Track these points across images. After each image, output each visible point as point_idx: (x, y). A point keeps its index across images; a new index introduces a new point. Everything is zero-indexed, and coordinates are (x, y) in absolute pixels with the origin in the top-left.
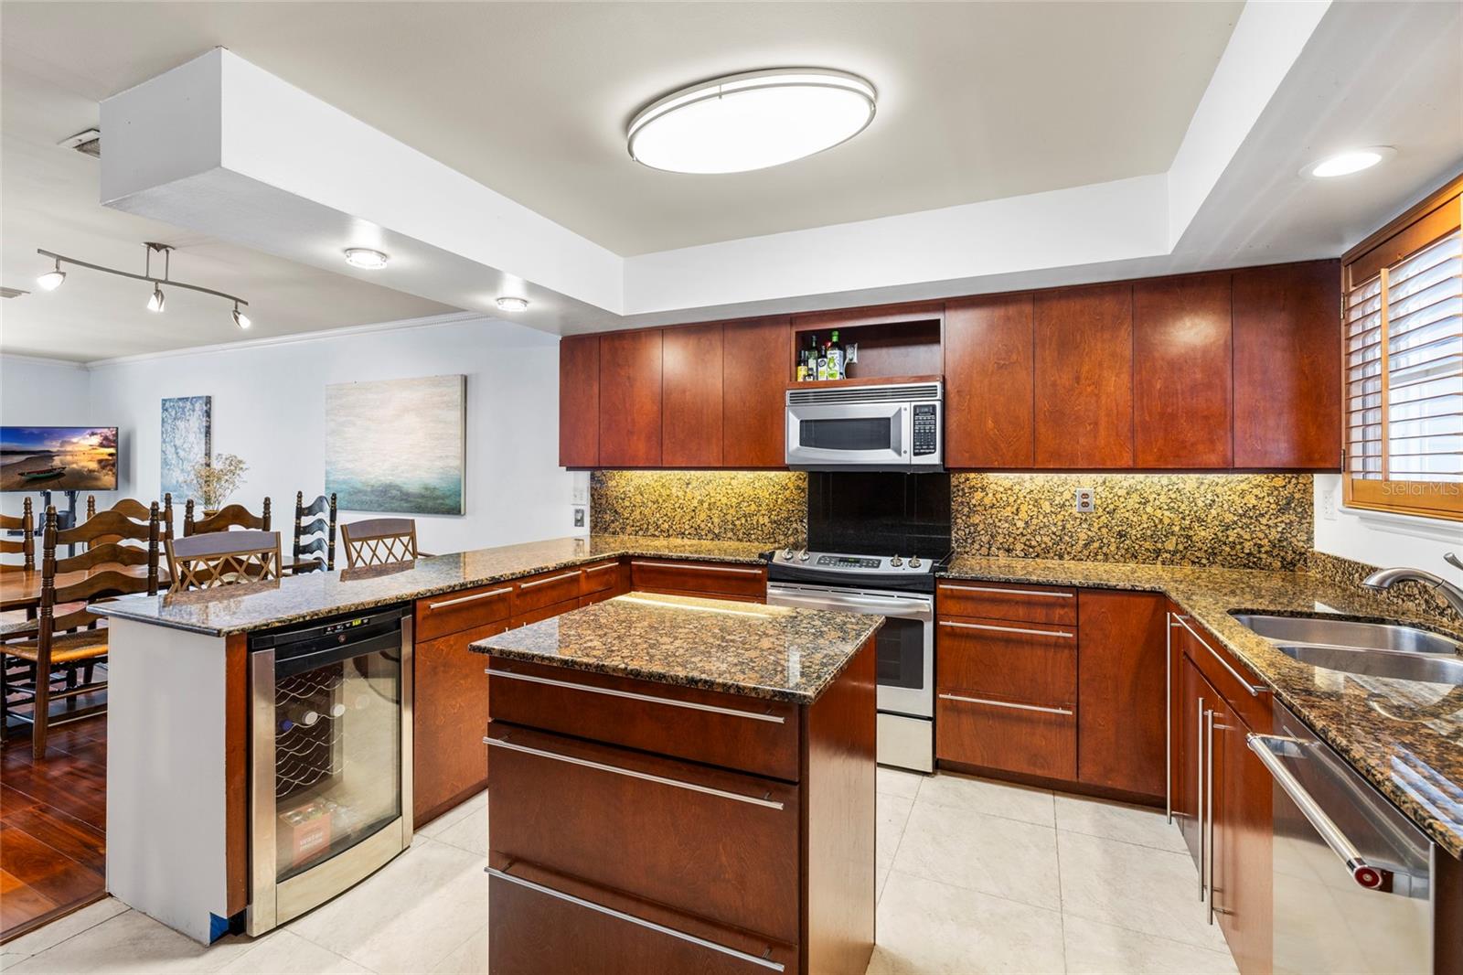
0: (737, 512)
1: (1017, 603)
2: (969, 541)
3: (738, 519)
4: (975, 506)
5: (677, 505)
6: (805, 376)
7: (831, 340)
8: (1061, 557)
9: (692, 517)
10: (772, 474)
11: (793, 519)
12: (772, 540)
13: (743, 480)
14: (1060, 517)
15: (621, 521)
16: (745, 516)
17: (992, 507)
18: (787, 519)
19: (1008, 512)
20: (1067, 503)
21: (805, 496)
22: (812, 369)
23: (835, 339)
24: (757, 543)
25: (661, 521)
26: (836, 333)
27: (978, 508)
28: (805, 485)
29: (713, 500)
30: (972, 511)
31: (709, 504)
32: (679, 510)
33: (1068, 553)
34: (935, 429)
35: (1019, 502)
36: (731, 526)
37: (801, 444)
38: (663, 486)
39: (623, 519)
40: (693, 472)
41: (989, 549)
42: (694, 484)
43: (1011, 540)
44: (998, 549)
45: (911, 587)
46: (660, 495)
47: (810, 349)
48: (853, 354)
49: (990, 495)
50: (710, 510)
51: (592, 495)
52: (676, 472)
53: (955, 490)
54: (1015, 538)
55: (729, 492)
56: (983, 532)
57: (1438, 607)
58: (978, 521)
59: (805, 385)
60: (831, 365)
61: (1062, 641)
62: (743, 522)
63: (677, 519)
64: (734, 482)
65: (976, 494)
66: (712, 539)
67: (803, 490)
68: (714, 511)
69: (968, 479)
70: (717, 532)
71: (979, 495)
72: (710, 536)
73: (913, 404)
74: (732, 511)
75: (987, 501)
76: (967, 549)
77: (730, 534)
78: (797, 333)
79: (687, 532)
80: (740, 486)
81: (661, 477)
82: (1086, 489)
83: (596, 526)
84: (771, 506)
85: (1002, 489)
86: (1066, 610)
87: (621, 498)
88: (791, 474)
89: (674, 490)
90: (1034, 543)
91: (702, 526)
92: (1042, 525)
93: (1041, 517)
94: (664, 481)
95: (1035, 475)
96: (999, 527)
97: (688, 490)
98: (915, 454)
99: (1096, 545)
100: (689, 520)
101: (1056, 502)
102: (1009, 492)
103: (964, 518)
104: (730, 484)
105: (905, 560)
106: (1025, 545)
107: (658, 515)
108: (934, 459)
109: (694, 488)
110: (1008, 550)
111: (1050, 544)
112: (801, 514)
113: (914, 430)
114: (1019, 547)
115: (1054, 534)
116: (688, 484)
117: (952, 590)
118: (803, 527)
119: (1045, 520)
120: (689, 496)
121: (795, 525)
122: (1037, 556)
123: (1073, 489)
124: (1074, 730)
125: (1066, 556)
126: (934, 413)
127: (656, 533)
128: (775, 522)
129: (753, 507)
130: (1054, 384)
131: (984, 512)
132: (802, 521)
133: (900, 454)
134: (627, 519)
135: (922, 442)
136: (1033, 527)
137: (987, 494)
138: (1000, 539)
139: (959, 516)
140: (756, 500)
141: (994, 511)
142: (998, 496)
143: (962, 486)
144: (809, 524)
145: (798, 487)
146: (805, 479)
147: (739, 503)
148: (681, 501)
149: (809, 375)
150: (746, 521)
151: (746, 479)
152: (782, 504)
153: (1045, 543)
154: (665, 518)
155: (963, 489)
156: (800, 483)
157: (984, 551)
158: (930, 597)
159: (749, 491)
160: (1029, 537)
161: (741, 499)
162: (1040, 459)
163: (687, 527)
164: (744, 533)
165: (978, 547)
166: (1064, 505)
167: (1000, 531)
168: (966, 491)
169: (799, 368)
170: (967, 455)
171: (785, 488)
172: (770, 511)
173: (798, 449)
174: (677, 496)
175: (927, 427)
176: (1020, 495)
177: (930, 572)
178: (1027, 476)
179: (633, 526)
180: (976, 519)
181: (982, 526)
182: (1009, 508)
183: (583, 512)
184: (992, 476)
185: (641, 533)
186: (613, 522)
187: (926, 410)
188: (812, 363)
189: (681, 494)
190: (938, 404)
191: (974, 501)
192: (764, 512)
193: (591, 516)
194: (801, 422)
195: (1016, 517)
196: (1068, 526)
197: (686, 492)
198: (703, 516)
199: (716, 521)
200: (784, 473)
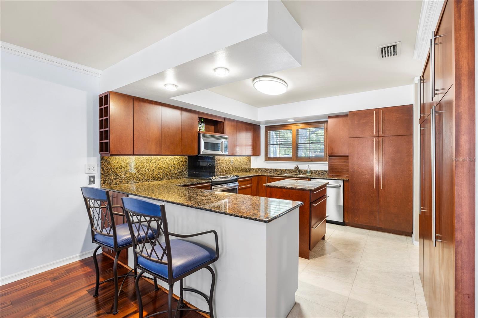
0: (168, 170)
3: (168, 172)
4: (218, 164)
5: (146, 169)
9: (152, 173)
10: (178, 157)
11: (184, 170)
12: (178, 178)
15: (120, 178)
16: (170, 171)
17: (221, 164)
18: (182, 171)
21: (186, 164)
24: (174, 179)
25: (140, 176)
26: (203, 119)
28: (187, 160)
29: (160, 166)
31: (159, 168)
32: (147, 171)
33: (230, 172)
36: (166, 175)
38: (140, 162)
39: (121, 177)
40: (152, 157)
41: (220, 173)
42: (153, 161)
46: (139, 166)
47: (200, 122)
50: (159, 170)
51: (102, 168)
52: (146, 157)
55: (166, 163)
56: (219, 170)
58: (219, 167)
62: (170, 173)
63: (146, 174)
64: (167, 160)
65: (219, 161)
66: (160, 180)
67: (186, 162)
68: (160, 170)
69: (217, 158)
70: (161, 177)
72: (159, 179)
74: (166, 170)
77: (166, 178)
78: (198, 116)
79: (150, 179)
80: (169, 161)
81: (139, 159)
83: (105, 182)
84: (178, 167)
87: (120, 168)
89: (145, 163)
91: (156, 176)
94: (141, 160)
96: (222, 168)
99: (233, 170)
100: (151, 175)
101: (229, 162)
104: (166, 161)
106: (225, 171)
107: (138, 174)
109: (153, 162)
110: (223, 173)
112: (186, 169)
115: (228, 169)
116: (151, 161)
119: (228, 166)
120: (151, 165)
121: (184, 172)
122: (226, 174)
123: (231, 159)
127: (138, 181)
128: (179, 172)
132: (186, 171)
134: (123, 177)
139: (216, 166)
140: (174, 165)
142: (222, 161)
144: (188, 171)
145: (185, 161)
146: (187, 158)
147: (169, 167)
148: (148, 168)
151: (171, 159)
152: (181, 166)
154: (141, 175)
156: (185, 159)
159: (171, 163)
161: (169, 165)
163: (150, 177)
164: (170, 177)
171: (182, 161)
172: (178, 169)
174: (146, 166)
176: (225, 160)
178: (225, 157)
179: (126, 180)
183: (94, 177)
184: (220, 157)
185: (130, 182)
186: (115, 179)
189: (148, 165)
192: (176, 169)
193: (101, 178)
197: (150, 164)
198: (156, 172)
199: (161, 174)
200: (182, 157)
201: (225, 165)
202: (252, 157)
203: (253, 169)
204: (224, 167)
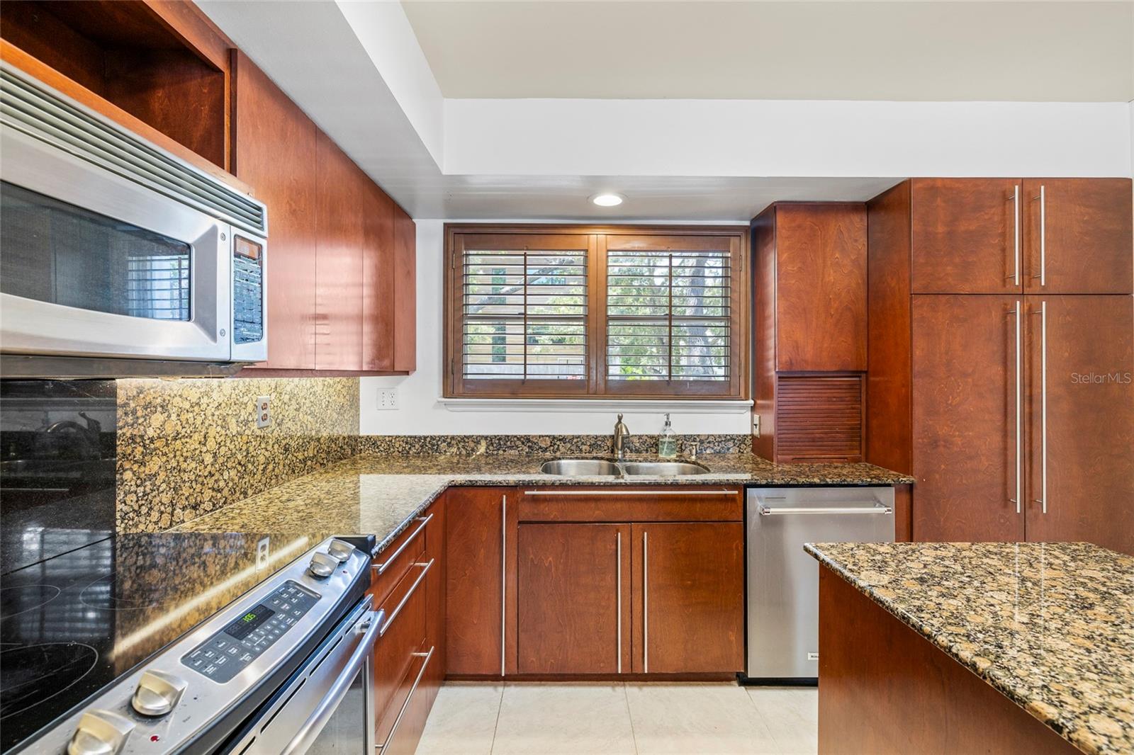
2: (144, 510)
4: (152, 440)
8: (246, 494)
14: (245, 438)
17: (175, 439)
19: (193, 444)
20: (250, 418)
27: (158, 444)
30: (148, 451)
35: (207, 423)
41: (169, 514)
43: (198, 488)
44: (184, 509)
49: (174, 417)
53: (122, 413)
54: (203, 484)
56: (164, 486)
57: (540, 448)
58: (156, 468)
65: (154, 417)
69: (141, 390)
71: (157, 419)
75: (169, 430)
76: (138, 528)
82: (264, 397)
85: (187, 405)
90: (222, 484)
92: (229, 454)
93: (228, 443)
96: (184, 471)
98: (237, 339)
99: (271, 467)
101: (242, 418)
102: (196, 408)
103: (135, 467)
106: (213, 489)
110: (195, 507)
111: (236, 480)
114: (206, 496)
119: (232, 446)
122: (226, 502)
123: (254, 398)
131: (166, 450)
136: (222, 460)
137: (169, 416)
138: (186, 491)
139: (127, 465)
141: (178, 444)
142: (183, 417)
143: (132, 405)
153: (233, 480)
155: (134, 412)
157: (163, 520)
160: (216, 476)
165: (156, 516)
166: (247, 421)
167: (185, 477)
168: (139, 414)
176: (209, 413)
180: (154, 465)
181: (162, 476)
182: (195, 436)
191: (151, 433)
195: (204, 449)
196: (251, 449)
201: (211, 444)
202: (363, 379)
203: (373, 442)
204: (208, 459)
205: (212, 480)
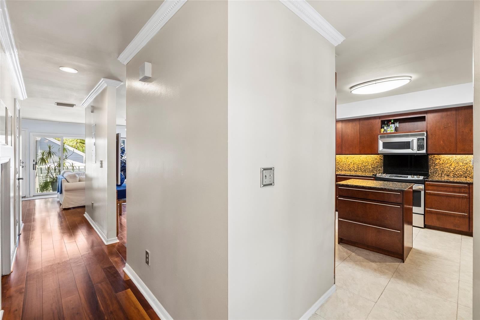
0: (362, 165)
1: (450, 187)
2: (435, 173)
3: (362, 167)
4: (437, 164)
5: (344, 163)
6: (383, 132)
7: (391, 122)
8: (466, 177)
9: (349, 167)
10: (372, 156)
12: (372, 172)
13: (363, 157)
14: (466, 167)
16: (364, 166)
18: (377, 167)
19: (448, 165)
20: (468, 163)
21: (382, 161)
22: (385, 129)
23: (392, 122)
25: (339, 167)
26: (393, 120)
28: (383, 158)
30: (436, 165)
31: (354, 163)
32: (345, 165)
33: (468, 176)
34: (424, 144)
35: (452, 162)
36: (360, 169)
37: (383, 148)
38: (340, 159)
40: (348, 155)
41: (442, 175)
42: (349, 158)
43: (449, 173)
44: (445, 175)
45: (417, 183)
46: (339, 161)
47: (385, 124)
48: (397, 125)
49: (442, 161)
50: (354, 164)
52: (344, 155)
53: (430, 159)
54: (450, 172)
55: (360, 160)
56: (439, 170)
58: (438, 168)
59: (384, 134)
60: (391, 128)
61: (464, 197)
64: (361, 158)
65: (437, 160)
66: (354, 172)
67: (382, 160)
68: (355, 165)
69: (434, 157)
70: (356, 170)
71: (438, 161)
72: (354, 171)
73: (417, 138)
74: (360, 165)
75: (441, 162)
76: (434, 175)
77: (360, 171)
78: (381, 121)
79: (347, 170)
80: (363, 159)
84: (372, 163)
85: (446, 159)
86: (466, 189)
88: (378, 155)
89: (343, 160)
90: (456, 174)
91: (352, 168)
92: (459, 169)
93: (459, 167)
94: (340, 157)
95: (457, 155)
96: (445, 169)
97: (347, 160)
98: (418, 150)
101: (464, 163)
102: (448, 160)
103: (433, 167)
105: (415, 176)
106: (454, 174)
108: (424, 151)
110: (448, 175)
111: (462, 174)
112: (381, 166)
113: (418, 145)
114: (451, 175)
115: (464, 171)
116: (347, 158)
117: (430, 183)
118: (382, 169)
119: (461, 167)
120: (348, 161)
121: (379, 168)
122: (458, 177)
123: (470, 159)
124: (468, 219)
125: (468, 177)
126: (424, 140)
127: (338, 170)
128: (373, 168)
129: (367, 164)
130: (463, 132)
131: (440, 165)
132: (381, 167)
133: (414, 150)
135: (420, 147)
136: (457, 169)
137: (441, 161)
138: (445, 172)
139: (431, 166)
140: (367, 162)
141: (443, 165)
142: (444, 161)
144: (383, 168)
145: (380, 159)
146: (382, 157)
147: (362, 163)
149: (385, 131)
150: (365, 167)
152: (375, 163)
153: (460, 174)
155: (433, 159)
156: (381, 158)
157: (440, 175)
158: (423, 185)
159: (365, 160)
160: (455, 172)
161: (363, 162)
162: (458, 151)
163: (347, 169)
164: (364, 170)
165: (438, 174)
166: (467, 163)
167: (445, 170)
168: (434, 160)
169: (382, 129)
170: (434, 150)
171: (376, 159)
172: (372, 165)
173: (382, 150)
174: (344, 161)
175: (422, 144)
177: (423, 179)
178: (454, 156)
180: (437, 167)
181: (439, 169)
182: (448, 164)
184: (442, 156)
187: (421, 139)
188: (385, 128)
189: (345, 161)
190: (425, 138)
191: (436, 162)
192: (370, 165)
194: (383, 143)
195: (451, 167)
196: (468, 169)
198: (352, 166)
199: (356, 167)
200: (376, 155)
201: (453, 166)
205: (453, 172)
